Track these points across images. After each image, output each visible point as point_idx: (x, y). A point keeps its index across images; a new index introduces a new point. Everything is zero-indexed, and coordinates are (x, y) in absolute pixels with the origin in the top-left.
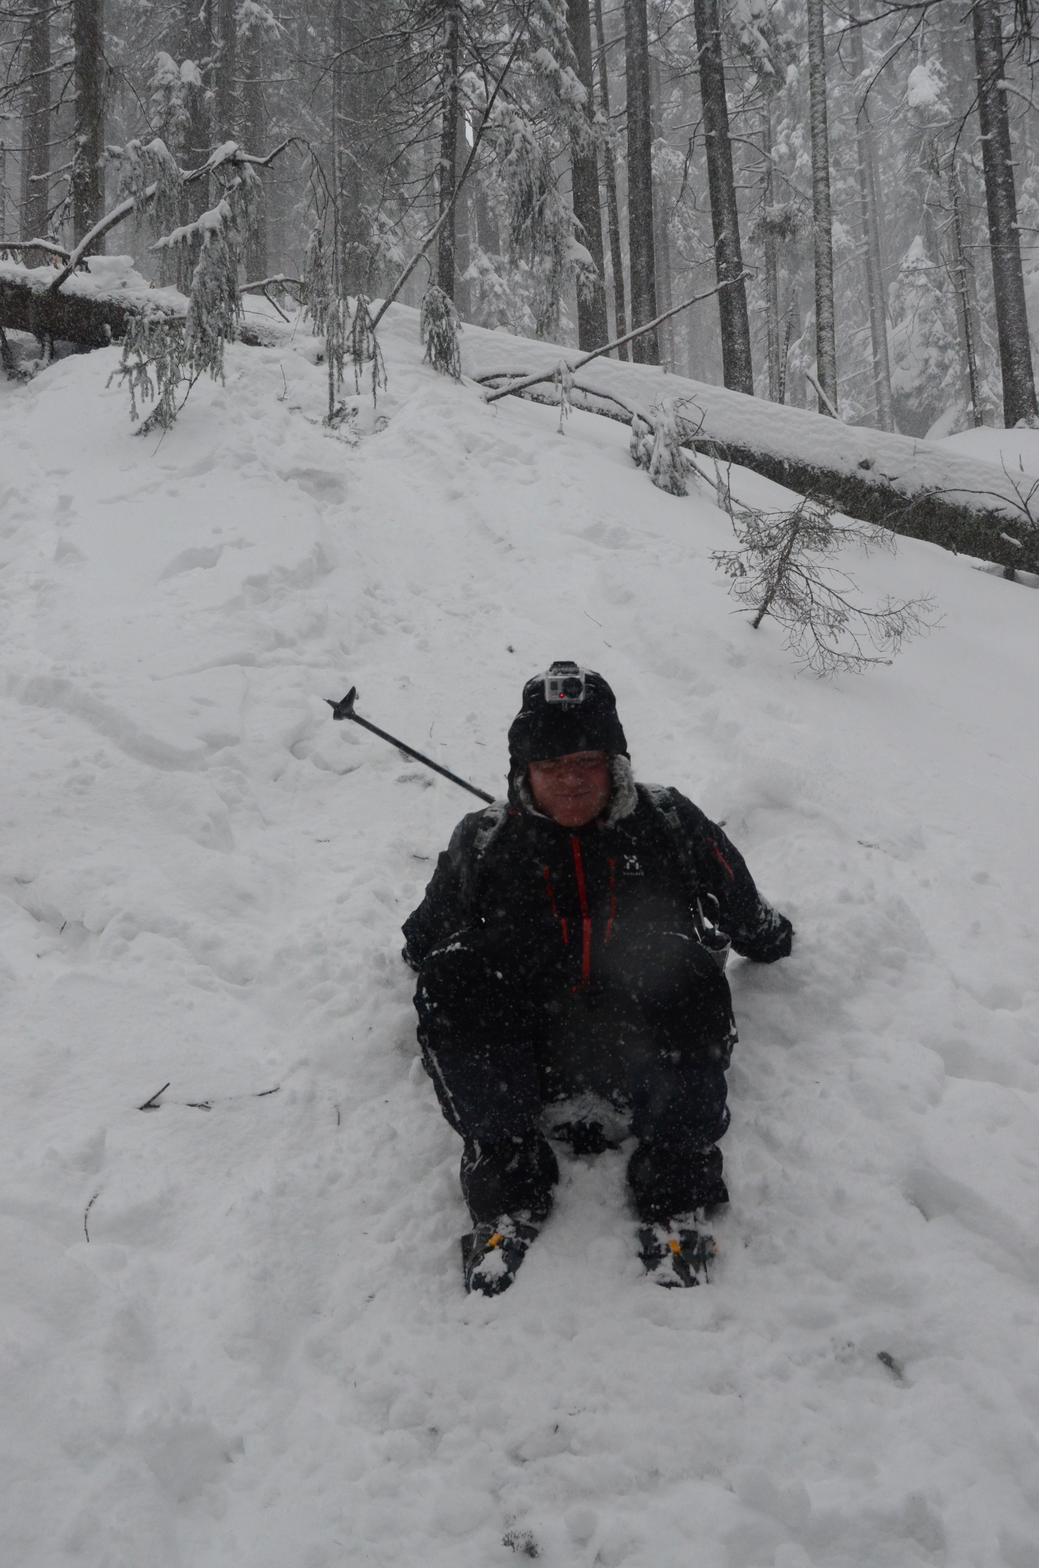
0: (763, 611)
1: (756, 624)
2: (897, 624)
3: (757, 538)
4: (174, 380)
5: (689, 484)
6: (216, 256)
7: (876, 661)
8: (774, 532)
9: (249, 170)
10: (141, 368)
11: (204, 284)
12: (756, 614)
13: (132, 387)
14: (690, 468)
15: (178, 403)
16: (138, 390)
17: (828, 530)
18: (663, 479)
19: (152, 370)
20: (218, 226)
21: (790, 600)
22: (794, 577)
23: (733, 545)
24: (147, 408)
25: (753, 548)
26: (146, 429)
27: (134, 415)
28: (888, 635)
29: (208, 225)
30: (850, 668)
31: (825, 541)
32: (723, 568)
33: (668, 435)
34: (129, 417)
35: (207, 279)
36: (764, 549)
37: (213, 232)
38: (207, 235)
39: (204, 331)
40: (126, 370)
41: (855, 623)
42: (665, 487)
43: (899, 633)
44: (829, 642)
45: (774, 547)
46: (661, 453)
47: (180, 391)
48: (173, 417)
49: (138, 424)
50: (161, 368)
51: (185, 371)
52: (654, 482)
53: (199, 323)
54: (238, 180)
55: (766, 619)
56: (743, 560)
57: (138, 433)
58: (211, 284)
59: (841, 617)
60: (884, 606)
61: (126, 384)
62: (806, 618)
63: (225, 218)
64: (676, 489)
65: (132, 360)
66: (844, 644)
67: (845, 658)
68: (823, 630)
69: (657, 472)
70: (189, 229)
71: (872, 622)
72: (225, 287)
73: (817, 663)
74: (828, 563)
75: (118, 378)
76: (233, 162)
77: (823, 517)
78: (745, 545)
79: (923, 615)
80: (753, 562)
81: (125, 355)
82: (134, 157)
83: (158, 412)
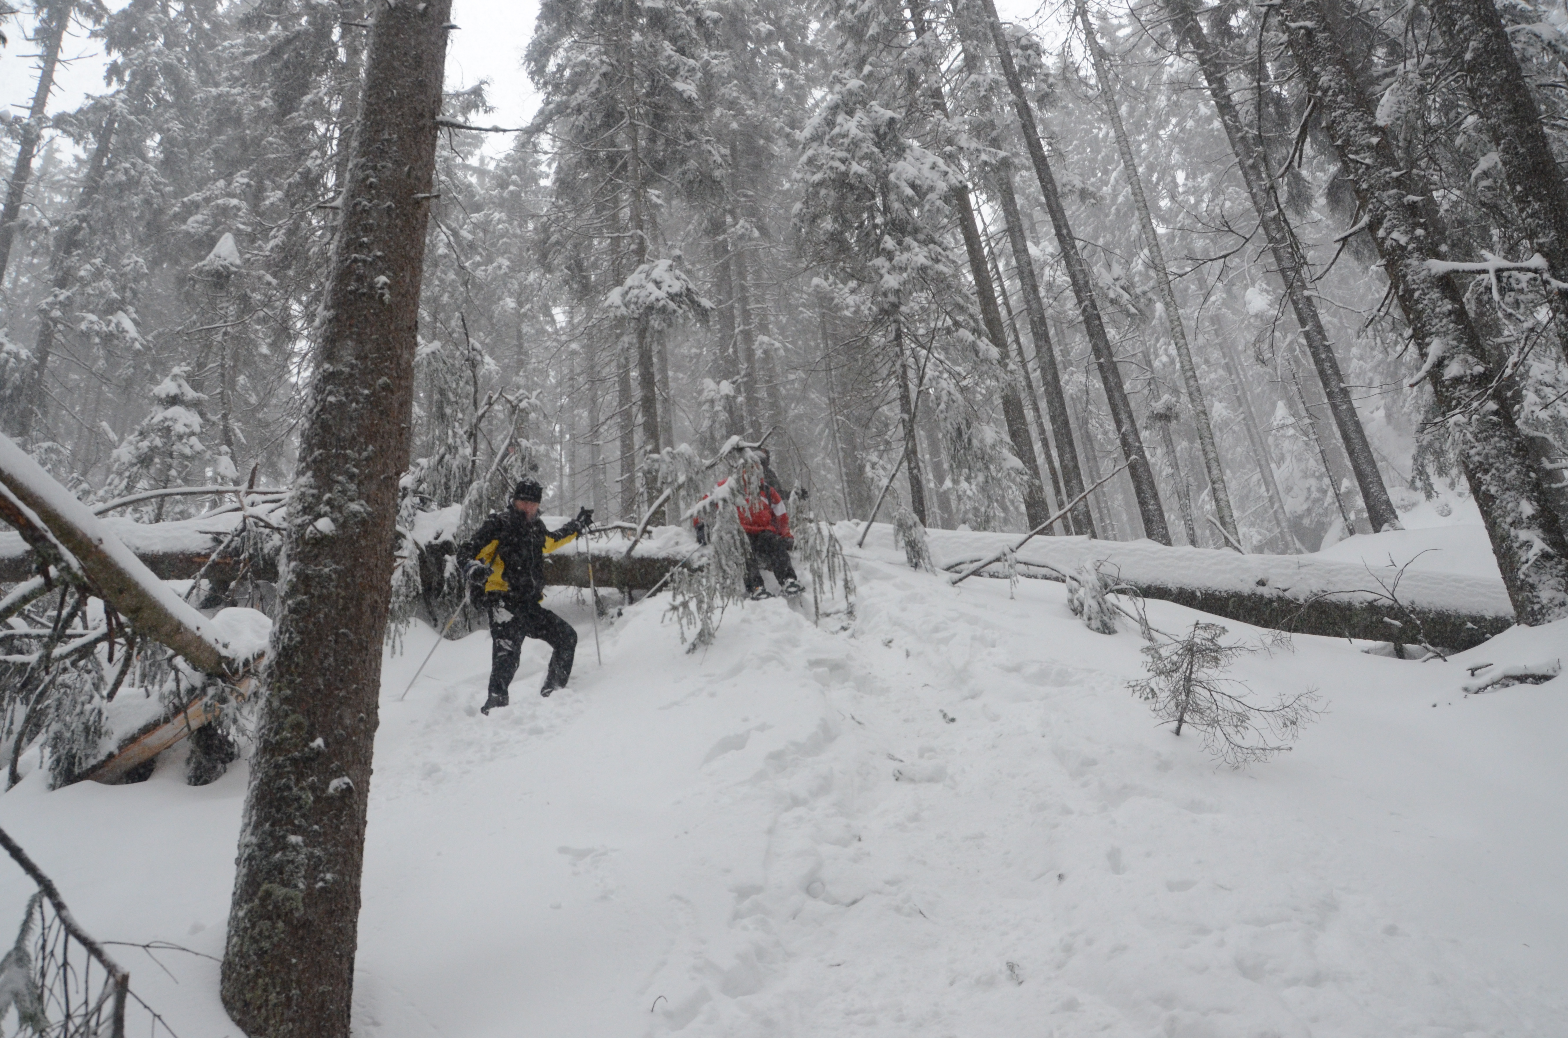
0: (1181, 721)
1: (1178, 732)
2: (1291, 715)
3: (1161, 666)
4: (710, 609)
5: (1117, 624)
6: (728, 516)
7: (1279, 749)
8: (1175, 658)
9: (749, 453)
10: (685, 604)
11: (721, 538)
12: (1175, 724)
13: (680, 619)
14: (1115, 611)
15: (715, 625)
16: (684, 621)
17: (1218, 650)
18: (1096, 623)
19: (693, 605)
20: (727, 495)
21: (1198, 710)
22: (1198, 689)
23: (1143, 675)
24: (692, 633)
25: (1160, 673)
26: (693, 648)
27: (684, 640)
28: (1285, 725)
29: (721, 496)
30: (1258, 759)
31: (1216, 659)
32: (1138, 694)
33: (1094, 588)
34: (679, 641)
35: (723, 534)
36: (1168, 673)
37: (725, 500)
38: (721, 504)
39: (724, 571)
40: (674, 608)
41: (1256, 720)
42: (1098, 630)
43: (1293, 723)
44: (1237, 739)
45: (1176, 671)
46: (1091, 604)
47: (716, 615)
48: (711, 635)
49: (687, 646)
50: (700, 602)
51: (718, 601)
52: (1089, 626)
53: (720, 567)
54: (742, 461)
55: (1184, 727)
56: (1153, 685)
57: (688, 652)
58: (727, 537)
59: (1242, 719)
60: (1278, 702)
61: (675, 618)
62: (1214, 723)
63: (732, 490)
64: (1107, 629)
65: (680, 599)
66: (1250, 739)
67: (1252, 750)
68: (1230, 730)
69: (1089, 619)
70: (707, 502)
71: (1270, 718)
72: (737, 537)
73: (1231, 758)
74: (1222, 676)
75: (669, 614)
76: (740, 449)
77: (1212, 640)
78: (1152, 673)
79: (1312, 706)
80: (1162, 685)
81: (674, 597)
82: (668, 459)
83: (701, 634)
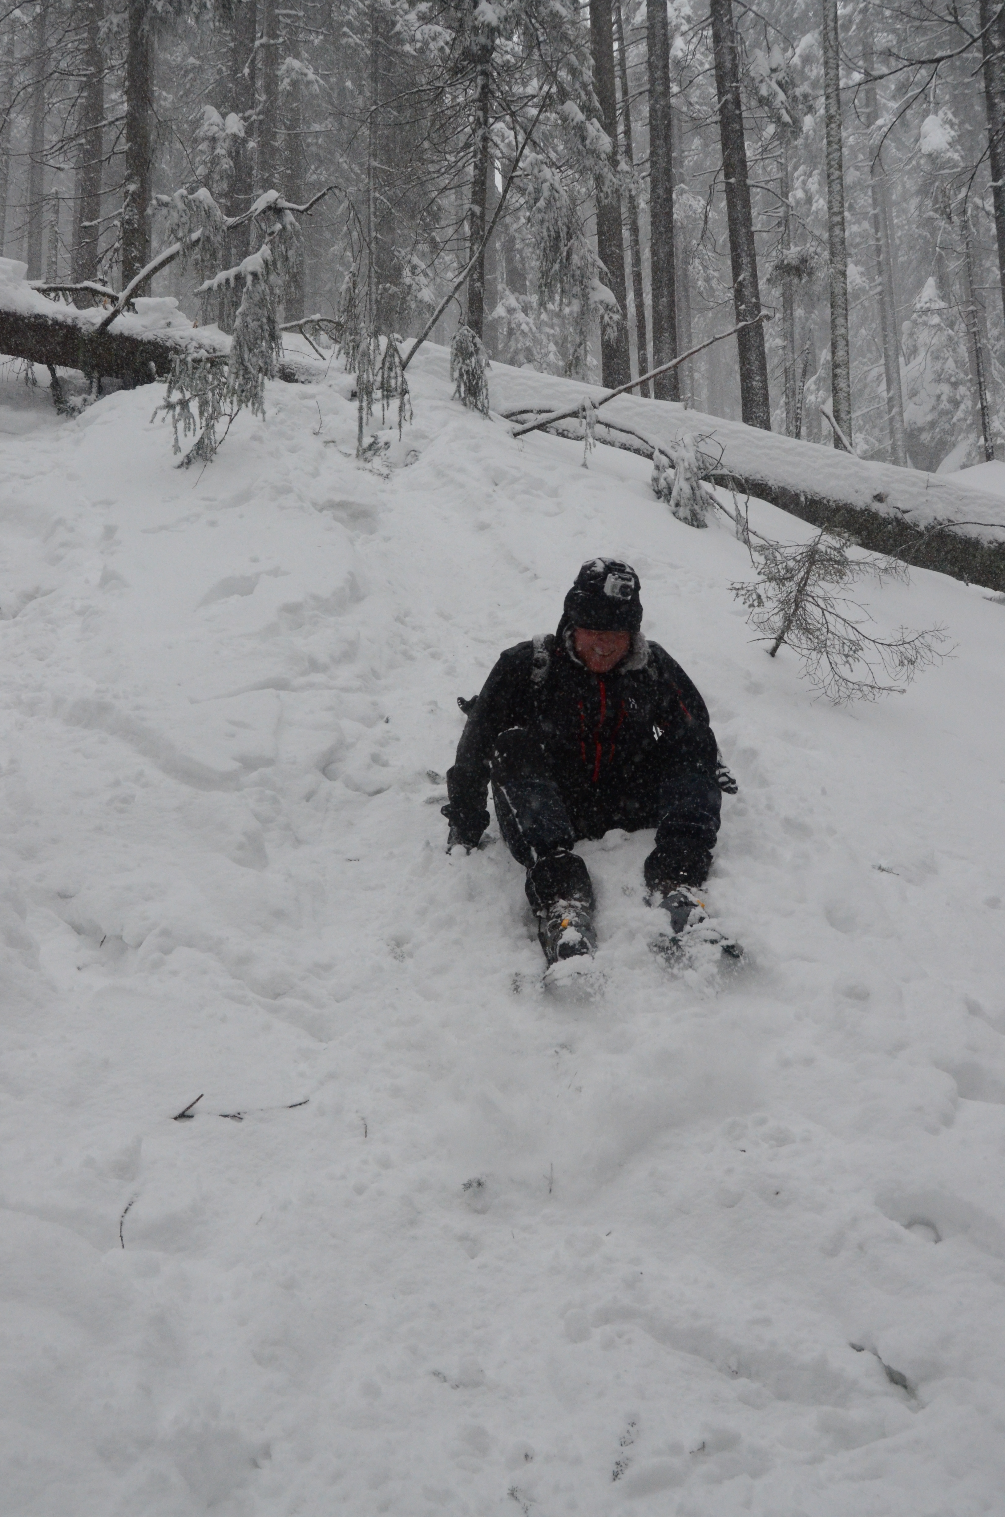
0: (780, 640)
1: (773, 653)
2: (910, 653)
3: (773, 571)
4: (215, 415)
5: (708, 517)
6: (257, 297)
7: (891, 689)
8: (791, 564)
9: (289, 217)
10: (184, 404)
11: (246, 324)
12: (773, 642)
13: (176, 422)
14: (710, 501)
15: (219, 437)
16: (181, 425)
17: (844, 562)
18: (683, 512)
19: (194, 406)
20: (259, 269)
21: (807, 630)
22: (810, 607)
23: (751, 577)
24: (188, 443)
25: (770, 580)
26: (188, 462)
27: (177, 449)
28: (902, 663)
29: (250, 268)
30: (864, 696)
31: (841, 574)
32: (741, 599)
33: (689, 469)
34: (172, 450)
35: (249, 319)
36: (781, 581)
37: (255, 275)
38: (249, 279)
39: (246, 368)
40: (170, 406)
41: (870, 652)
42: (685, 520)
43: (912, 662)
44: (844, 671)
45: (791, 579)
46: (681, 487)
47: (221, 426)
48: (214, 450)
49: (180, 457)
50: (203, 405)
51: (226, 407)
52: (674, 514)
53: (241, 362)
54: (278, 226)
55: (783, 649)
56: (761, 591)
57: (181, 466)
58: (253, 325)
59: (856, 647)
60: (898, 636)
61: (169, 419)
62: (822, 647)
63: (266, 262)
64: (695, 521)
65: (176, 396)
66: (859, 673)
67: (860, 686)
68: (839, 659)
69: (677, 505)
70: (232, 272)
71: (886, 651)
72: (266, 327)
73: (833, 691)
74: (843, 594)
75: (162, 413)
76: (275, 210)
77: (839, 550)
78: (763, 577)
79: (936, 645)
80: (771, 593)
81: (169, 391)
82: (181, 205)
83: (200, 445)
